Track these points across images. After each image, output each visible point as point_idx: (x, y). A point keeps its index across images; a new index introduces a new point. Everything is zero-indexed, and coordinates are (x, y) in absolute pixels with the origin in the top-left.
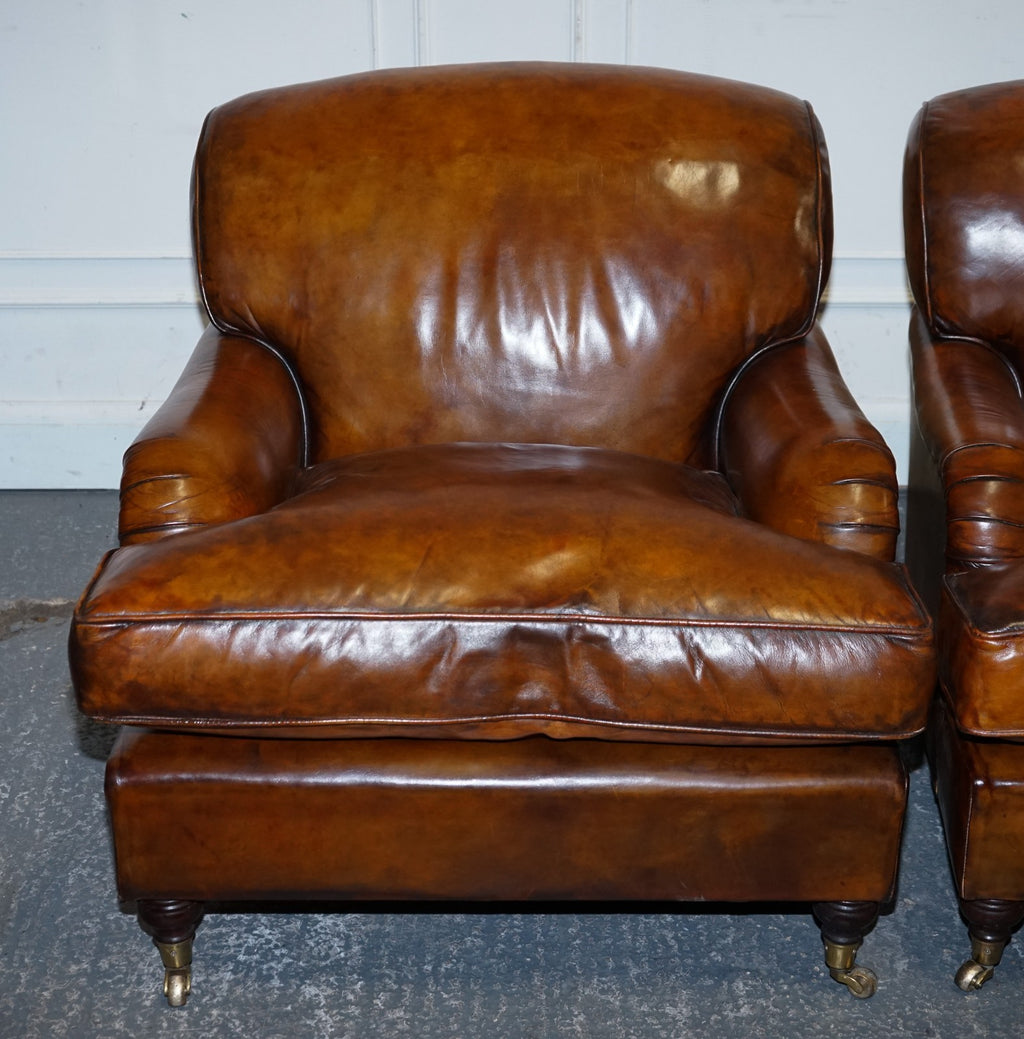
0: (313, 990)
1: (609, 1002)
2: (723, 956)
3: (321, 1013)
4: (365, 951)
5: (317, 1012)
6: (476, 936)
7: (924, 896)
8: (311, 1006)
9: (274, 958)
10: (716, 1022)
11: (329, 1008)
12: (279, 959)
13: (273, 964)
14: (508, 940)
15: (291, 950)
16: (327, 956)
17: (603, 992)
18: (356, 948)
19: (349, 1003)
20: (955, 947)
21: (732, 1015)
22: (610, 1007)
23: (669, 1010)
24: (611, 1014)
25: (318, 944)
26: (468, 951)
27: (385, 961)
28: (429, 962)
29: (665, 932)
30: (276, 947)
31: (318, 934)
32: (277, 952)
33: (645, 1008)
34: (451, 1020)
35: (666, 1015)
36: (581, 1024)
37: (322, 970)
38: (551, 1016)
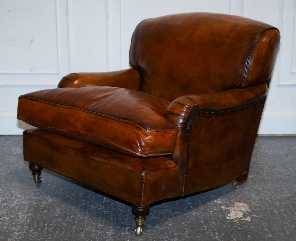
0: (15, 228)
1: (92, 231)
2: (124, 223)
3: (16, 233)
4: (30, 221)
5: (15, 232)
6: (60, 219)
7: (180, 212)
8: (14, 231)
9: (6, 222)
10: (119, 235)
11: (18, 232)
12: (8, 223)
13: (6, 224)
14: (69, 220)
15: (11, 221)
16: (20, 222)
17: (91, 229)
18: (28, 221)
19: (24, 231)
20: (185, 221)
21: (123, 234)
22: (92, 232)
23: (107, 233)
24: (92, 233)
25: (18, 220)
26: (57, 222)
27: (35, 223)
28: (47, 224)
29: (110, 218)
30: (8, 220)
31: (19, 218)
32: (8, 221)
33: (101, 232)
34: (50, 234)
35: (106, 234)
36: (83, 235)
37: (18, 225)
38: (76, 234)
